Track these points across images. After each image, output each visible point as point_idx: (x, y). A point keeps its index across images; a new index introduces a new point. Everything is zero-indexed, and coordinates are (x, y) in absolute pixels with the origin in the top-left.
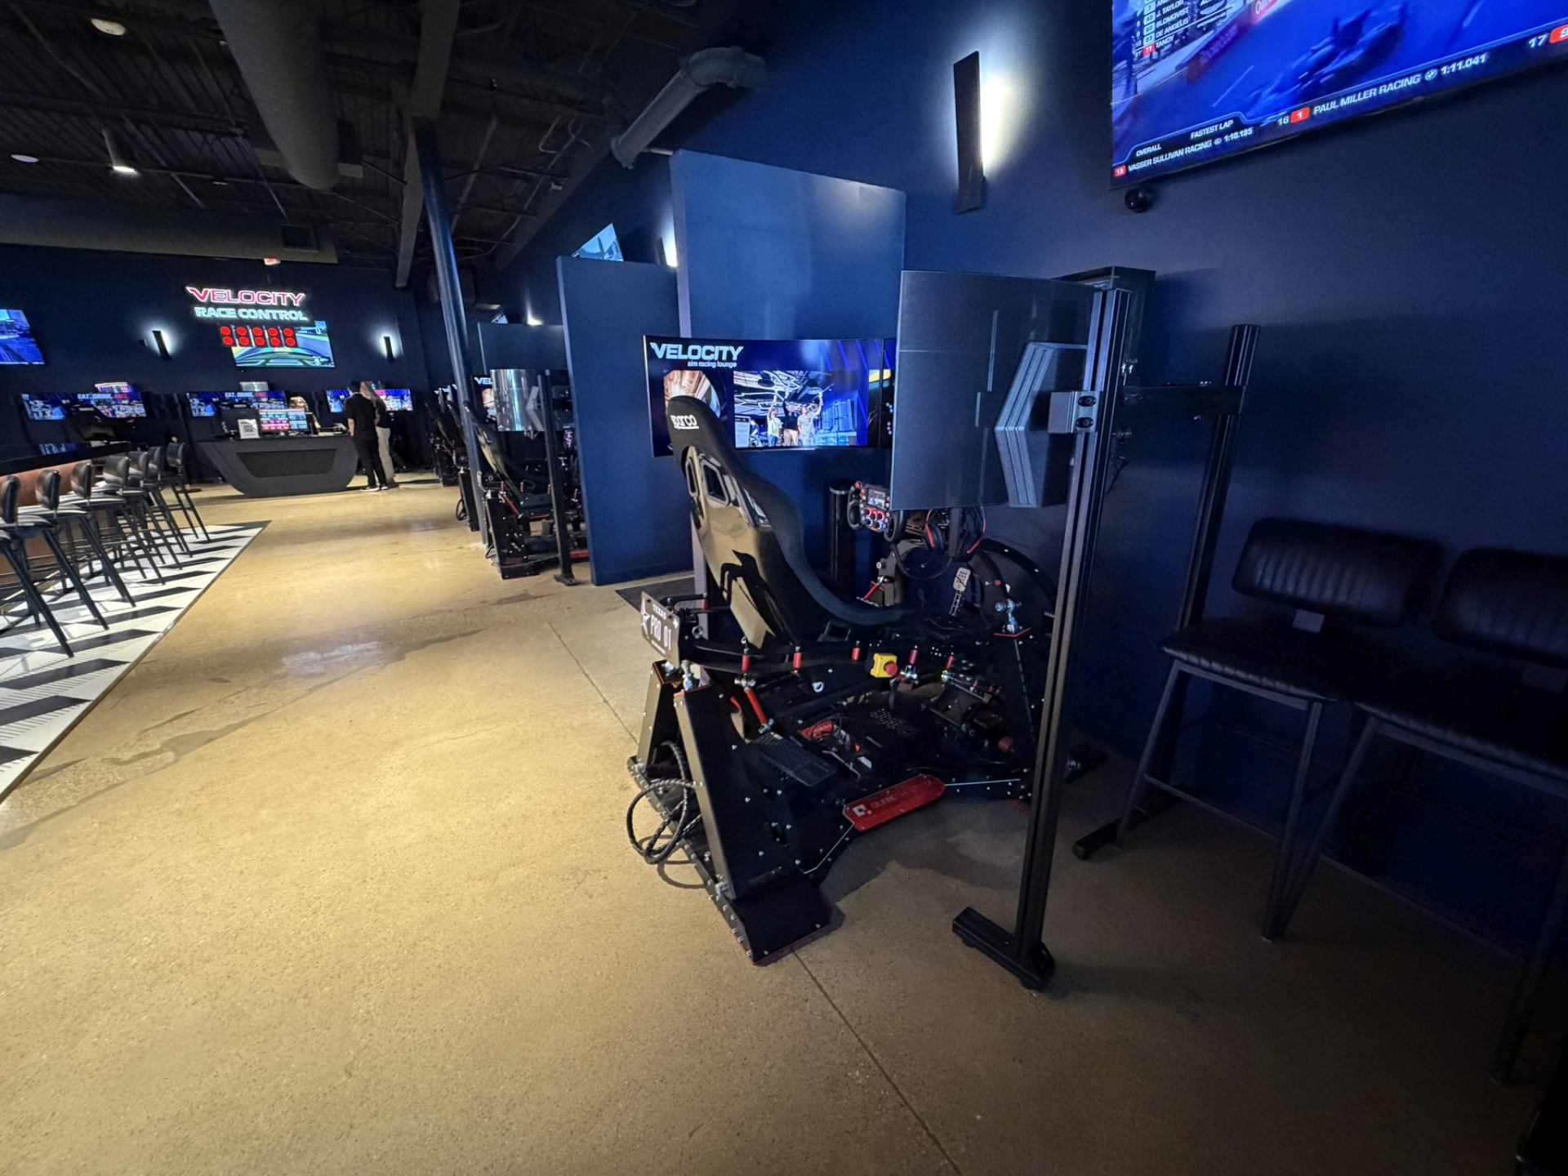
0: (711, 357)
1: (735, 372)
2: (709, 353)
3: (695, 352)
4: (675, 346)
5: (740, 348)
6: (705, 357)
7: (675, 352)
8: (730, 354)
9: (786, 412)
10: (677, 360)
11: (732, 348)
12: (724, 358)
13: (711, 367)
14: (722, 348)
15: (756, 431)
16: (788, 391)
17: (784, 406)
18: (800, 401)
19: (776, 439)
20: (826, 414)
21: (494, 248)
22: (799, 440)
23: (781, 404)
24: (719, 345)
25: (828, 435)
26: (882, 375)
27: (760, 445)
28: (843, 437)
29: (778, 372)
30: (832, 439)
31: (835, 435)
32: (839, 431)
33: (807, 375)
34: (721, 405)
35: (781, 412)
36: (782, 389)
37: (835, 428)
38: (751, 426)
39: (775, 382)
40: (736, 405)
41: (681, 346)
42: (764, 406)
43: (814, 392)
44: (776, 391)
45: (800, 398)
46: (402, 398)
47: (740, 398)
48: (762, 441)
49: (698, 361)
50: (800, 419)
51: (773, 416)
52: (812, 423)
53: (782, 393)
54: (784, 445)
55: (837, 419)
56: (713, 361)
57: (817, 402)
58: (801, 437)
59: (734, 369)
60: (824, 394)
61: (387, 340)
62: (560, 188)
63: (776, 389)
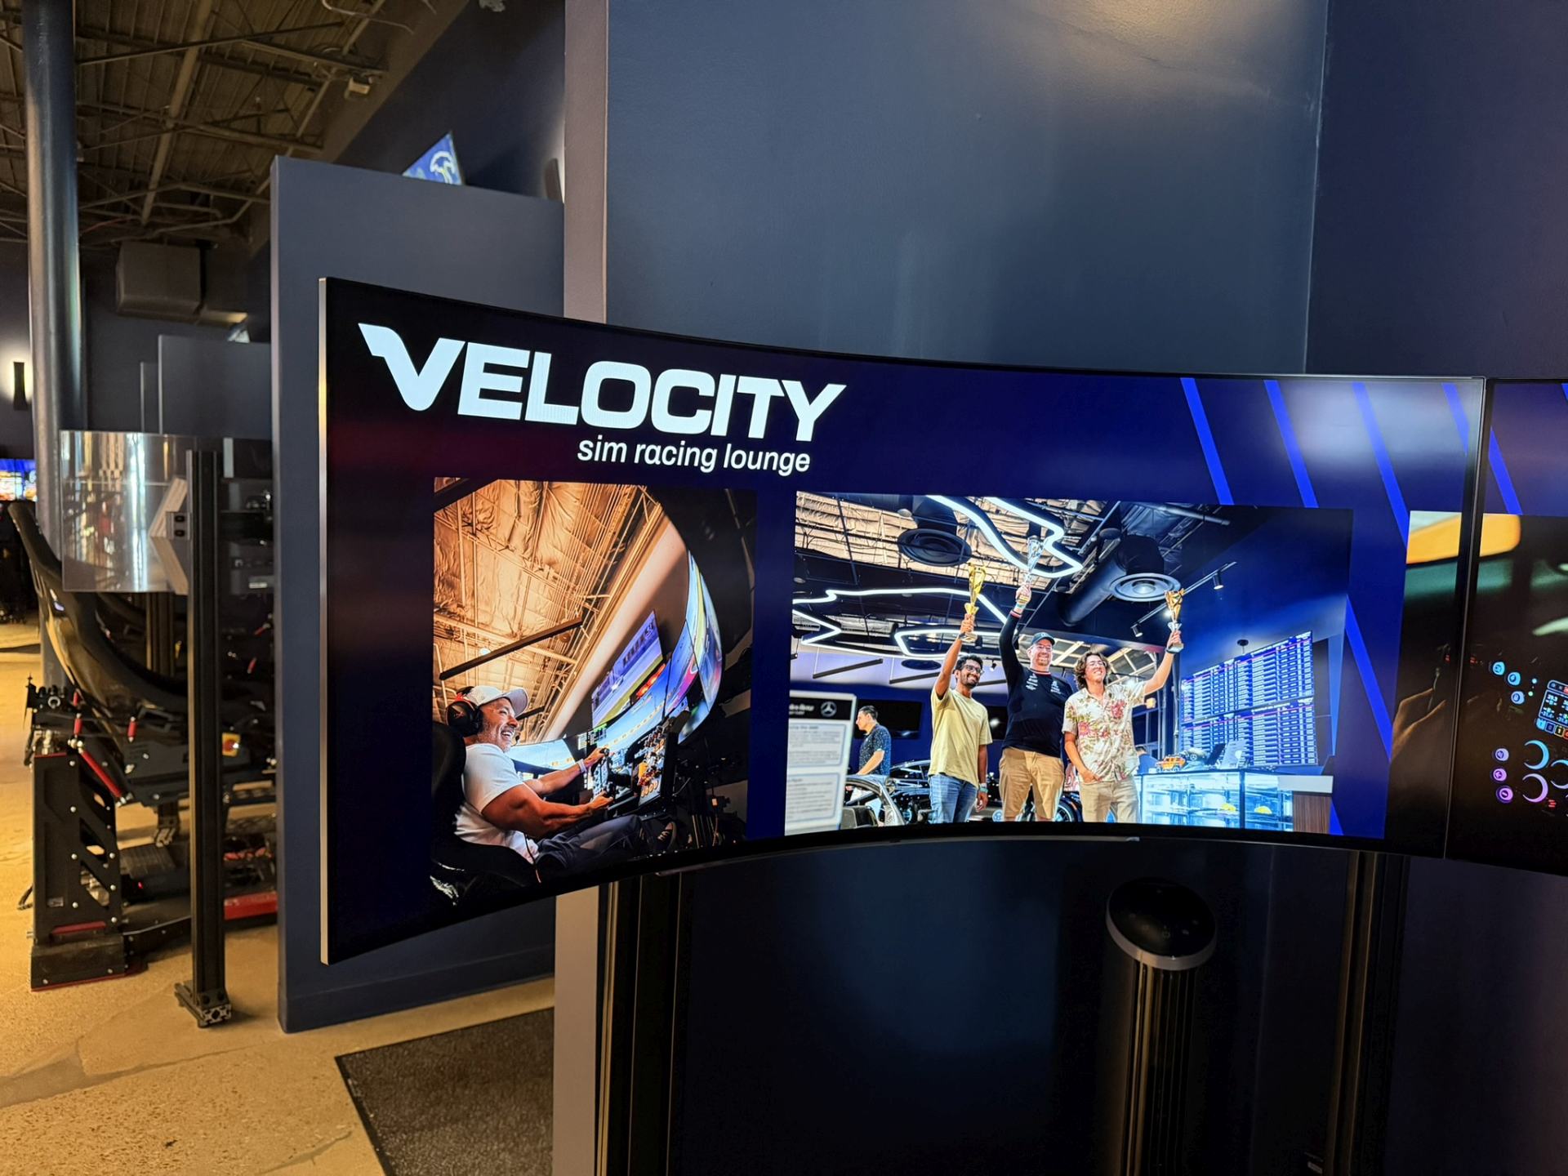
0: (695, 424)
1: (802, 497)
2: (685, 402)
3: (617, 395)
4: (517, 357)
5: (832, 392)
6: (665, 422)
7: (514, 384)
8: (781, 410)
9: (1015, 672)
10: (522, 425)
11: (795, 390)
12: (757, 428)
13: (692, 471)
14: (748, 384)
15: (879, 756)
16: (1029, 581)
17: (1007, 651)
18: (1078, 630)
19: (962, 791)
20: (1194, 692)
21: (244, 209)
22: (1069, 798)
23: (993, 638)
24: (739, 371)
25: (1201, 783)
26: (1470, 536)
27: (894, 818)
28: (1267, 796)
29: (991, 502)
30: (1217, 802)
31: (1233, 782)
32: (1249, 767)
33: (1116, 521)
34: (727, 646)
35: (993, 674)
36: (1004, 578)
37: (1235, 753)
38: (858, 734)
39: (972, 544)
40: (798, 646)
41: (543, 361)
42: (921, 645)
43: (1142, 593)
44: (977, 581)
45: (1079, 613)
46: (26, 477)
47: (818, 611)
48: (902, 802)
49: (631, 437)
50: (1076, 703)
51: (955, 692)
52: (1126, 723)
53: (1002, 594)
54: (999, 816)
55: (1245, 713)
56: (703, 440)
57: (1156, 635)
58: (1077, 784)
59: (798, 481)
60: (1187, 602)
61: (19, 367)
62: (366, 89)
63: (977, 572)
